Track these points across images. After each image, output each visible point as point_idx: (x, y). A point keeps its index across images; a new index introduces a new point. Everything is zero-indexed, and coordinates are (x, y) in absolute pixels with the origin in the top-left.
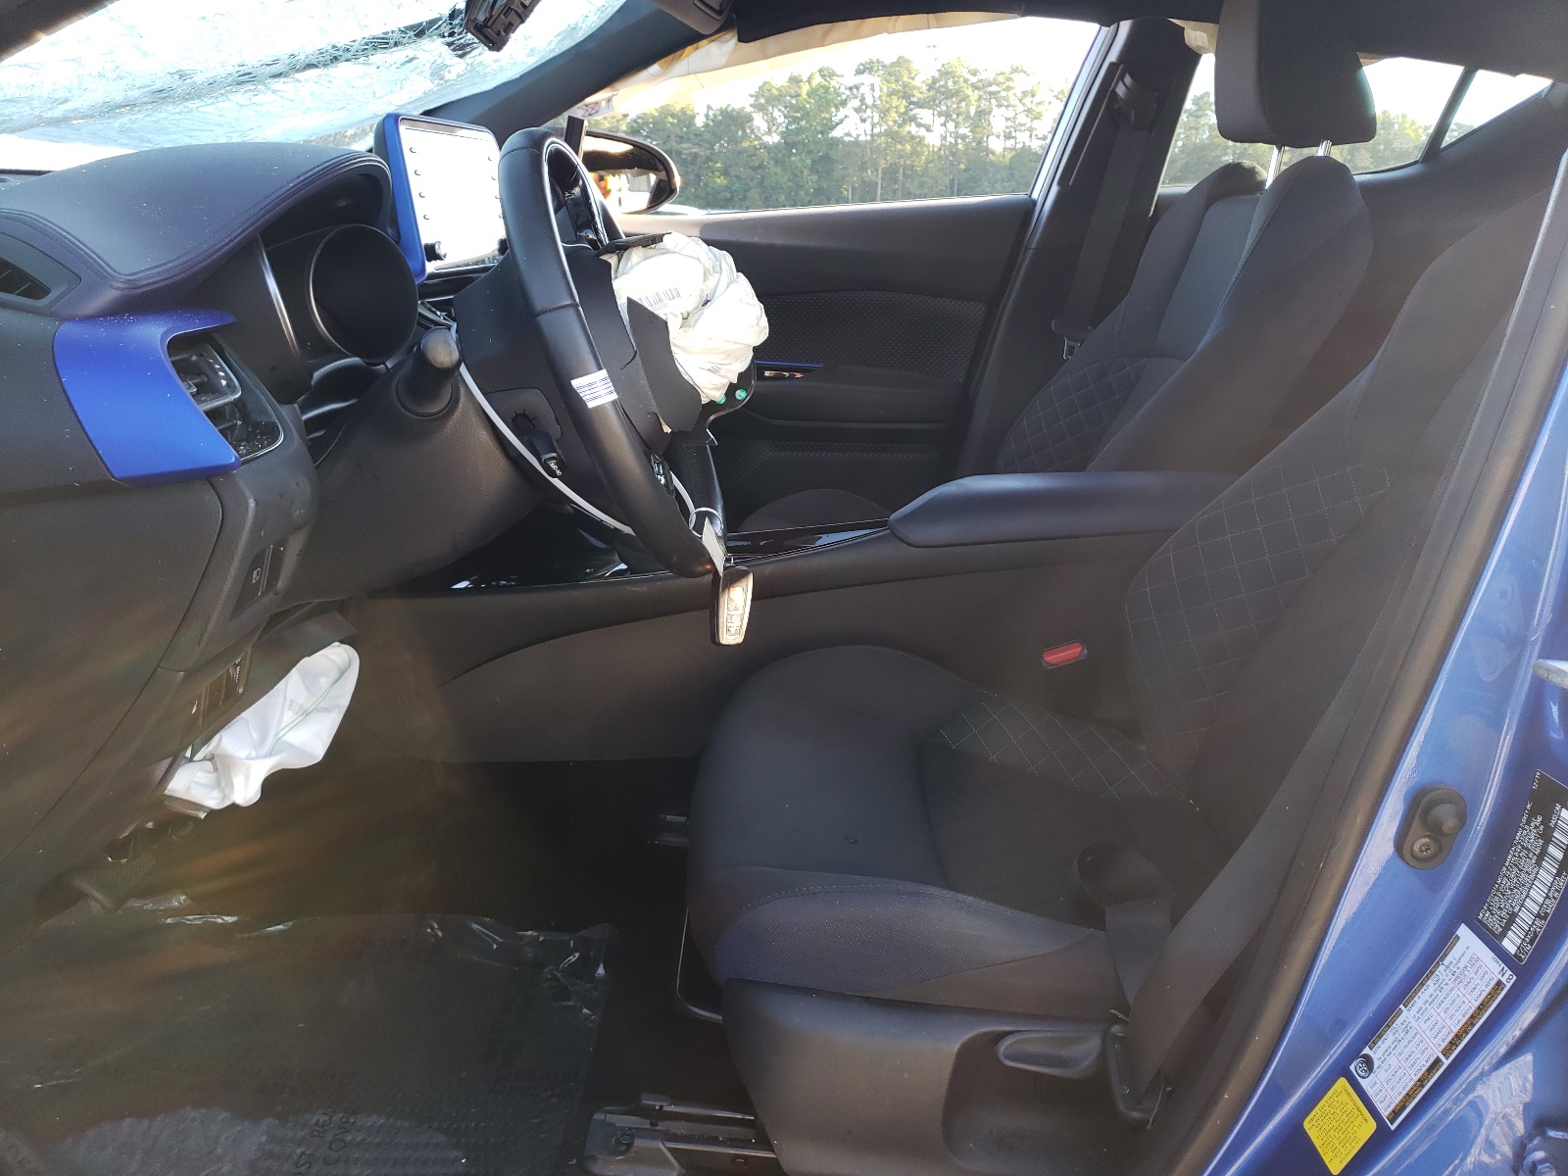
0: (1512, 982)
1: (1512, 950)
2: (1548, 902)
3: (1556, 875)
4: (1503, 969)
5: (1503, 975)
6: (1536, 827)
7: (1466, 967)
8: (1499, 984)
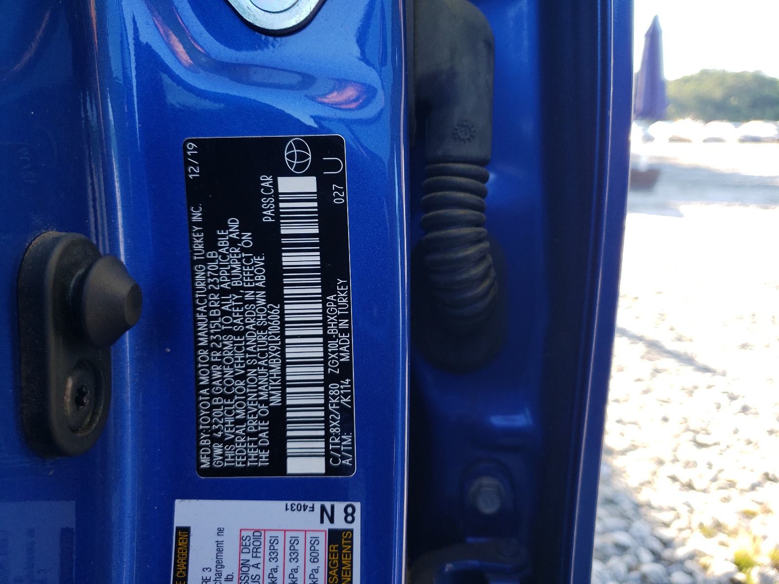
0: (358, 515)
1: (317, 466)
2: (333, 345)
3: (325, 294)
4: (323, 509)
5: (332, 520)
6: (233, 243)
7: (244, 564)
8: (337, 538)
